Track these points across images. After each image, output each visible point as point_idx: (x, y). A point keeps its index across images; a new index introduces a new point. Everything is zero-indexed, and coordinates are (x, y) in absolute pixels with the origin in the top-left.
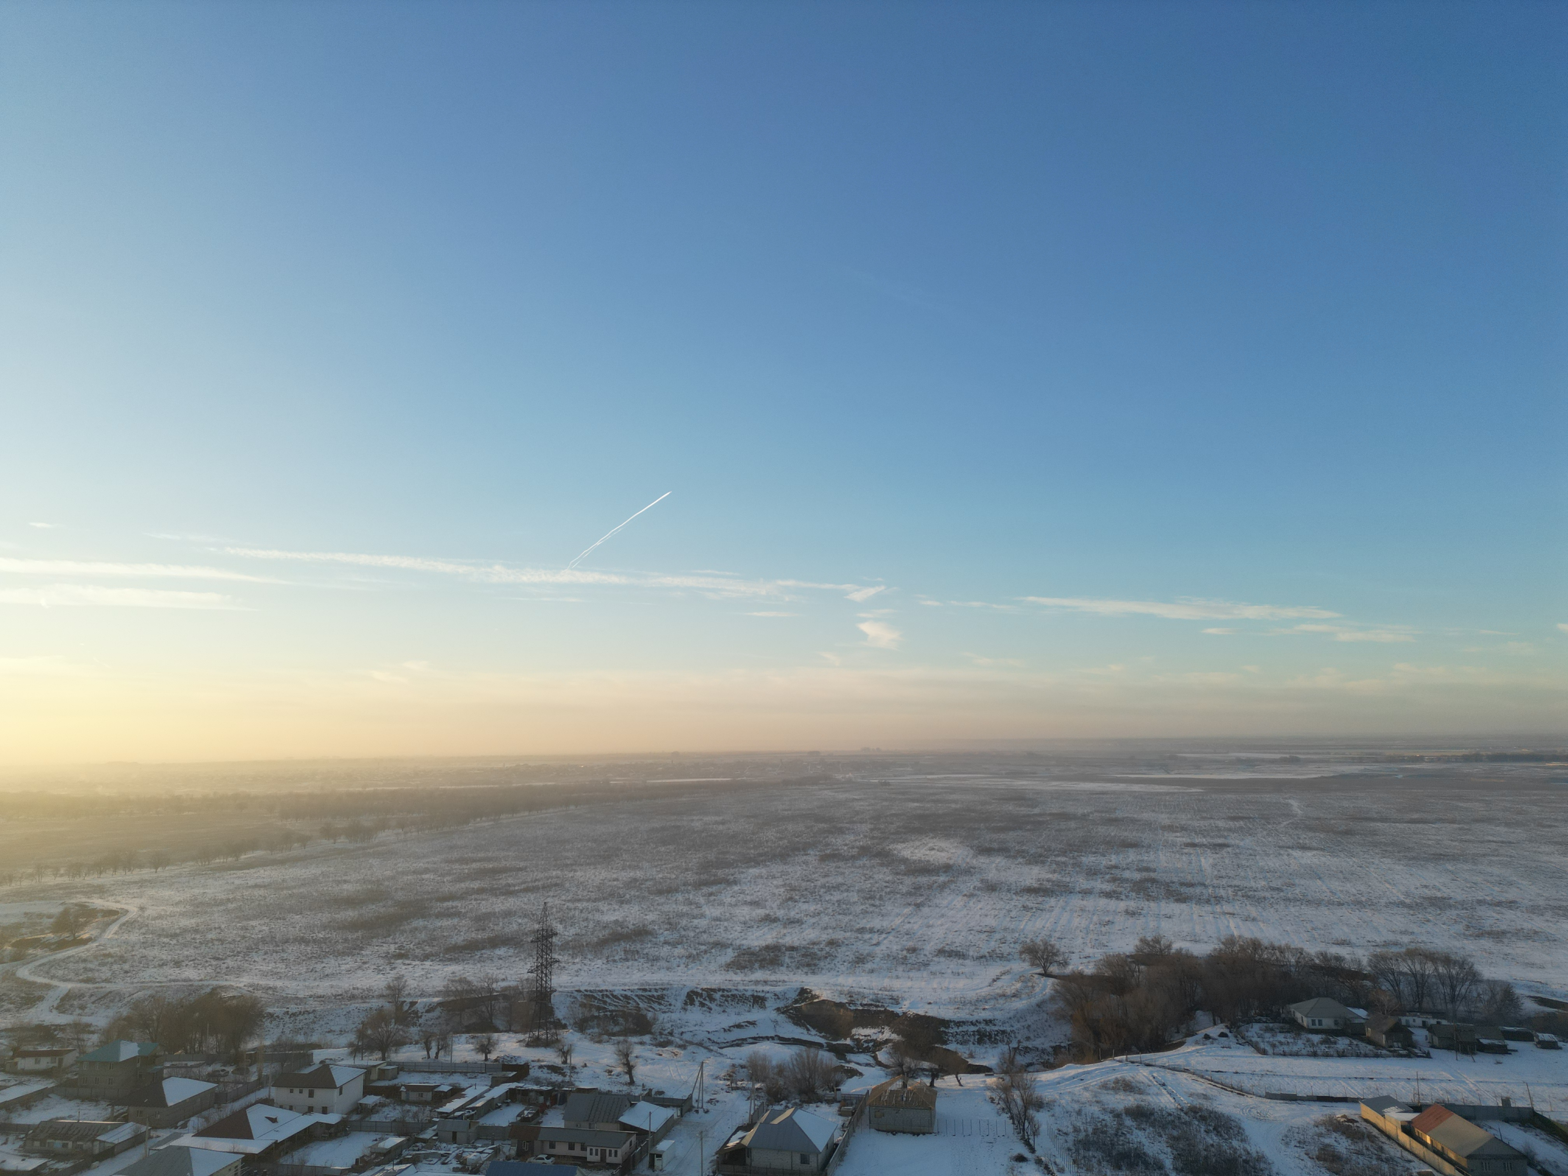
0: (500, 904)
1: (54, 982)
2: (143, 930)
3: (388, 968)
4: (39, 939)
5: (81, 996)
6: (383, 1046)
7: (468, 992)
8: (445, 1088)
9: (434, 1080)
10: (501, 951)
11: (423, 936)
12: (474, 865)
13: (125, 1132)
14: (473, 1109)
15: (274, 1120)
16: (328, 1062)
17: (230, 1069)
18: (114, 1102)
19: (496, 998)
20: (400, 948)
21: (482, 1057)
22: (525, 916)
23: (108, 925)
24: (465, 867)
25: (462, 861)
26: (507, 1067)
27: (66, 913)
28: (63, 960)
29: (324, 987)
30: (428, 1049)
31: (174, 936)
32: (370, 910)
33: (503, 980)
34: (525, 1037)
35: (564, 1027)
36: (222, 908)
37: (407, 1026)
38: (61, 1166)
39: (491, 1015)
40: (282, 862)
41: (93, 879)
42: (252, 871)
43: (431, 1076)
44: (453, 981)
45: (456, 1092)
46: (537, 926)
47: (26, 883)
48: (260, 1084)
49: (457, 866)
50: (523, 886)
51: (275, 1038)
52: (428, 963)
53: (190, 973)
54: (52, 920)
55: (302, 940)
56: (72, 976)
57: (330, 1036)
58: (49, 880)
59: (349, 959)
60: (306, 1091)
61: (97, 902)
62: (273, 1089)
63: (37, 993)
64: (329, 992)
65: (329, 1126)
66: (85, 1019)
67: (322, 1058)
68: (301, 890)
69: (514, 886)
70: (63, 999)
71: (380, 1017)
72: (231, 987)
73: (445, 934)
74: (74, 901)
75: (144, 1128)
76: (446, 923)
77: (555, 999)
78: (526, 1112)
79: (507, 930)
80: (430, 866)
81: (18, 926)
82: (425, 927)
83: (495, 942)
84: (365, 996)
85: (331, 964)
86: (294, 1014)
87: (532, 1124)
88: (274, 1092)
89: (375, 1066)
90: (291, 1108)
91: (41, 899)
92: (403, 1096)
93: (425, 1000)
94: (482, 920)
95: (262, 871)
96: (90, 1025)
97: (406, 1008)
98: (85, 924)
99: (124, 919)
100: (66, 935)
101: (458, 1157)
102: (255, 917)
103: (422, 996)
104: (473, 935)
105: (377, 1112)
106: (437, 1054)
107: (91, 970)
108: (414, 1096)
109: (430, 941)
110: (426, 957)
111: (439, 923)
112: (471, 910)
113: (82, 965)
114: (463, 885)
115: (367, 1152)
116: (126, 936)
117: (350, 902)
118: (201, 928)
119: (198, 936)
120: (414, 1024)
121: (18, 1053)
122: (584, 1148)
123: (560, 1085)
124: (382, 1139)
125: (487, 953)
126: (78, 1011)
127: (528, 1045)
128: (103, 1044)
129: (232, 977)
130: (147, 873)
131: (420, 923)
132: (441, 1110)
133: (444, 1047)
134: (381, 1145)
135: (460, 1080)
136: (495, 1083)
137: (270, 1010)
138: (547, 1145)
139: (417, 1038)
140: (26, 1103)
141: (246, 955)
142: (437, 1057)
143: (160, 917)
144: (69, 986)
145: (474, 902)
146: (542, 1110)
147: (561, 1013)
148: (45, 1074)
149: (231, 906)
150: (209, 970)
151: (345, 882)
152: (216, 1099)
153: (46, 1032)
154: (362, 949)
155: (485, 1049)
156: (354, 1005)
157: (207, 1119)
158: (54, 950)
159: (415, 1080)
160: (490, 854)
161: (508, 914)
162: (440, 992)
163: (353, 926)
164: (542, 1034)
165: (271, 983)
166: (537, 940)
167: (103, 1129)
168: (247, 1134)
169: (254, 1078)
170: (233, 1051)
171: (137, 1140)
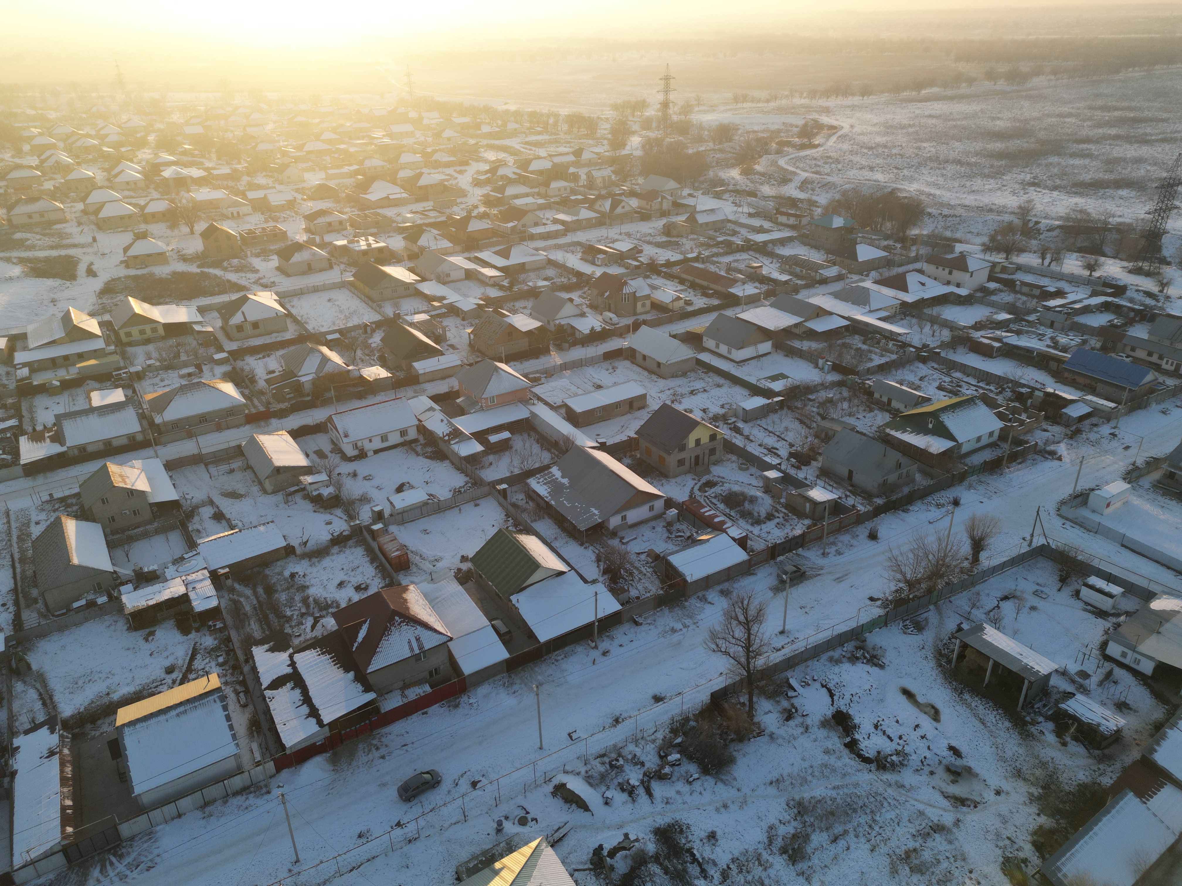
0: (1131, 151)
1: (798, 171)
2: (852, 142)
3: (1022, 192)
4: (790, 142)
5: (813, 182)
6: (1008, 250)
7: (1088, 221)
8: (1052, 289)
9: (1043, 282)
10: (1124, 193)
11: (1056, 170)
12: (1117, 114)
13: (832, 272)
14: (1072, 309)
15: (923, 284)
16: (965, 253)
17: (899, 246)
18: (828, 252)
19: (1110, 230)
20: (1034, 178)
21: (1087, 273)
22: (1155, 164)
23: (830, 136)
24: (1106, 114)
25: (1103, 108)
26: (1106, 284)
27: (806, 125)
28: (803, 157)
29: (970, 200)
30: (1043, 259)
31: (870, 148)
32: (1014, 145)
33: (1120, 216)
34: (1130, 265)
35: (1169, 263)
36: (905, 131)
37: (1030, 238)
38: (799, 282)
39: (1102, 243)
40: (952, 98)
41: (823, 102)
42: (929, 103)
43: (1043, 278)
44: (1074, 210)
45: (1060, 294)
46: (1165, 175)
47: (784, 102)
48: (916, 259)
49: (1098, 113)
50: (1160, 137)
51: (931, 230)
52: (1055, 193)
53: (879, 176)
54: (797, 129)
55: (959, 162)
56: (807, 168)
57: (969, 236)
58: (798, 101)
59: (992, 181)
60: (947, 270)
61: (825, 119)
62: (925, 264)
63: (789, 177)
64: (974, 204)
65: (959, 296)
66: (814, 198)
67: (961, 250)
68: (963, 122)
69: (1152, 135)
70: (802, 183)
71: (1009, 228)
72: (905, 190)
73: (1076, 171)
74: (811, 117)
75: (844, 272)
76: (1078, 162)
77: (1165, 239)
78: (1116, 321)
79: (1134, 174)
80: (1073, 111)
81: (779, 131)
82: (1059, 164)
83: (1119, 184)
84: (1000, 210)
85: (978, 183)
86: (945, 216)
87: (1119, 331)
88: (925, 266)
89: (1000, 263)
90: (935, 279)
91: (792, 113)
92: (1017, 288)
93: (1047, 221)
94: (1111, 163)
95: (936, 105)
96: (817, 202)
97: (1031, 225)
98: (817, 134)
99: (840, 133)
100: (805, 140)
101: (1052, 339)
102: (927, 141)
103: (1046, 218)
104: (1101, 175)
105: (996, 294)
106: (1050, 263)
107: (819, 166)
108: (1025, 289)
109: (1063, 175)
110: (1055, 188)
111: (1071, 162)
112: (1103, 154)
113: (814, 162)
114: (1100, 131)
115: (984, 319)
116: (840, 145)
117: (1000, 136)
118: (889, 144)
119: (886, 150)
120: (1036, 238)
121: (779, 212)
122: (1161, 358)
123: (1152, 308)
124: (996, 313)
125: (1109, 191)
126: (811, 192)
127: (1130, 272)
128: (823, 215)
129: (906, 183)
130: (856, 100)
131: (1055, 159)
132: (1045, 303)
133: (1057, 258)
134: (995, 317)
135: (1064, 285)
136: (1094, 294)
137: (929, 210)
138: (1128, 349)
139: (1035, 249)
140: (782, 242)
141: (917, 168)
142: (1049, 265)
143: (862, 134)
144: (806, 175)
145: (1108, 147)
146: (1130, 322)
147: (1168, 251)
148: (792, 227)
149: (911, 130)
150: (892, 176)
151: (999, 118)
152: (888, 263)
153: (793, 202)
154: (1003, 174)
155: (1091, 267)
156: (991, 217)
157: (881, 274)
158: (799, 149)
159: (1029, 278)
160: (1133, 104)
161: (1139, 161)
162: (1062, 217)
163: (1000, 155)
164: (1146, 266)
165: (933, 191)
166: (1163, 187)
167: (822, 267)
168: (905, 289)
169: (913, 254)
170: (901, 234)
171: (839, 278)
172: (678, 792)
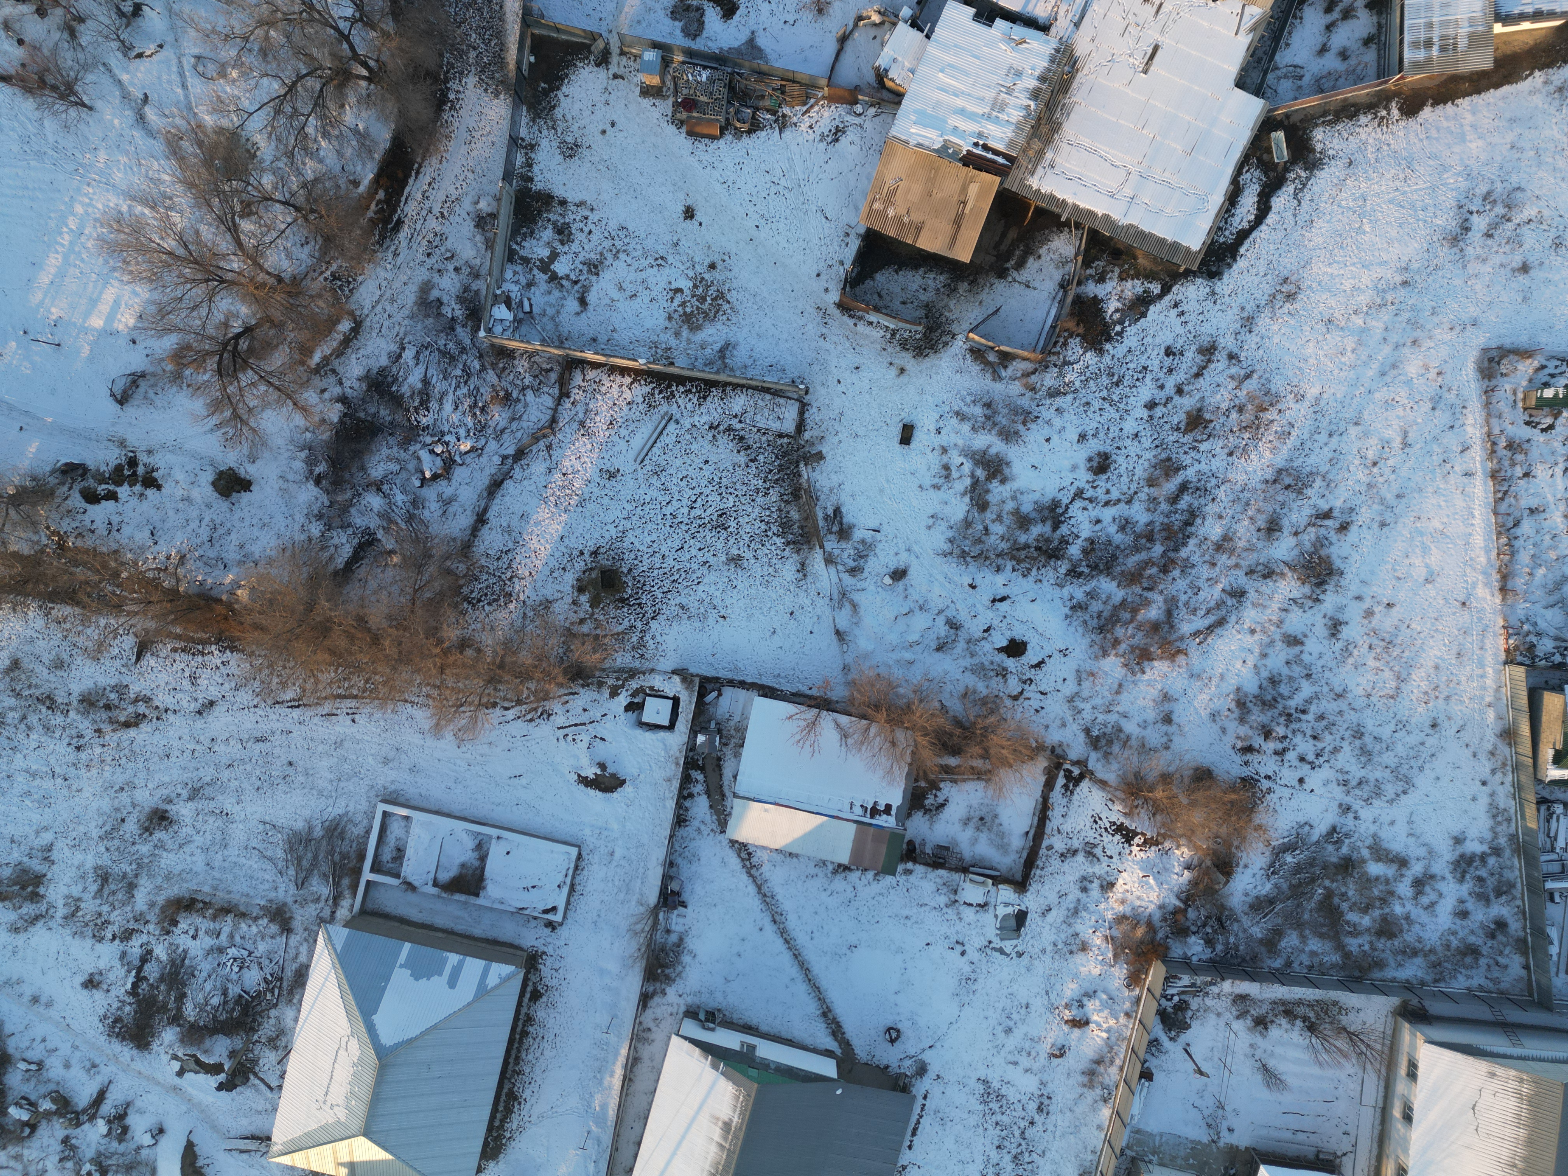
172: (67, 1066)
